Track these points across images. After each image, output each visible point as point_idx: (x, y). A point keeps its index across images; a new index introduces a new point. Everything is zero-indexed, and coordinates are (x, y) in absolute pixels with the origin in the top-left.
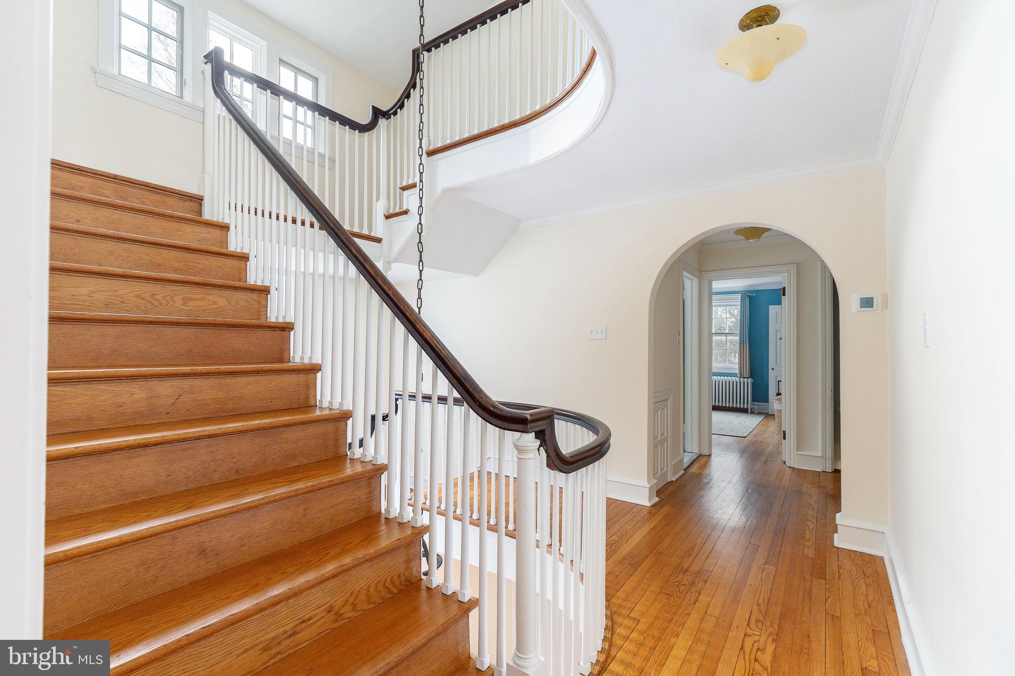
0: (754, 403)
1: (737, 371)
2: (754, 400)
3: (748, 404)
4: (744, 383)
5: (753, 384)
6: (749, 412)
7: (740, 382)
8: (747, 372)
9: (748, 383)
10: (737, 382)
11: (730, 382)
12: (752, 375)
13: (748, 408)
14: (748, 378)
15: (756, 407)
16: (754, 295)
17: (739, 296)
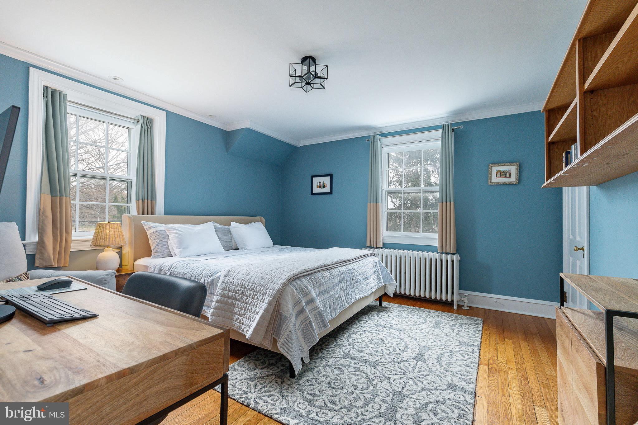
0: (462, 292)
1: (436, 243)
2: (461, 287)
3: (453, 293)
4: (447, 261)
5: (460, 262)
6: (455, 307)
7: (442, 261)
8: (451, 246)
9: (453, 261)
10: (436, 260)
11: (426, 259)
12: (459, 250)
13: (452, 301)
14: (454, 254)
15: (466, 300)
16: (461, 127)
17: (439, 133)
